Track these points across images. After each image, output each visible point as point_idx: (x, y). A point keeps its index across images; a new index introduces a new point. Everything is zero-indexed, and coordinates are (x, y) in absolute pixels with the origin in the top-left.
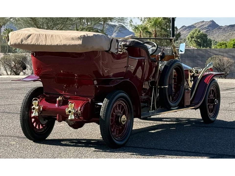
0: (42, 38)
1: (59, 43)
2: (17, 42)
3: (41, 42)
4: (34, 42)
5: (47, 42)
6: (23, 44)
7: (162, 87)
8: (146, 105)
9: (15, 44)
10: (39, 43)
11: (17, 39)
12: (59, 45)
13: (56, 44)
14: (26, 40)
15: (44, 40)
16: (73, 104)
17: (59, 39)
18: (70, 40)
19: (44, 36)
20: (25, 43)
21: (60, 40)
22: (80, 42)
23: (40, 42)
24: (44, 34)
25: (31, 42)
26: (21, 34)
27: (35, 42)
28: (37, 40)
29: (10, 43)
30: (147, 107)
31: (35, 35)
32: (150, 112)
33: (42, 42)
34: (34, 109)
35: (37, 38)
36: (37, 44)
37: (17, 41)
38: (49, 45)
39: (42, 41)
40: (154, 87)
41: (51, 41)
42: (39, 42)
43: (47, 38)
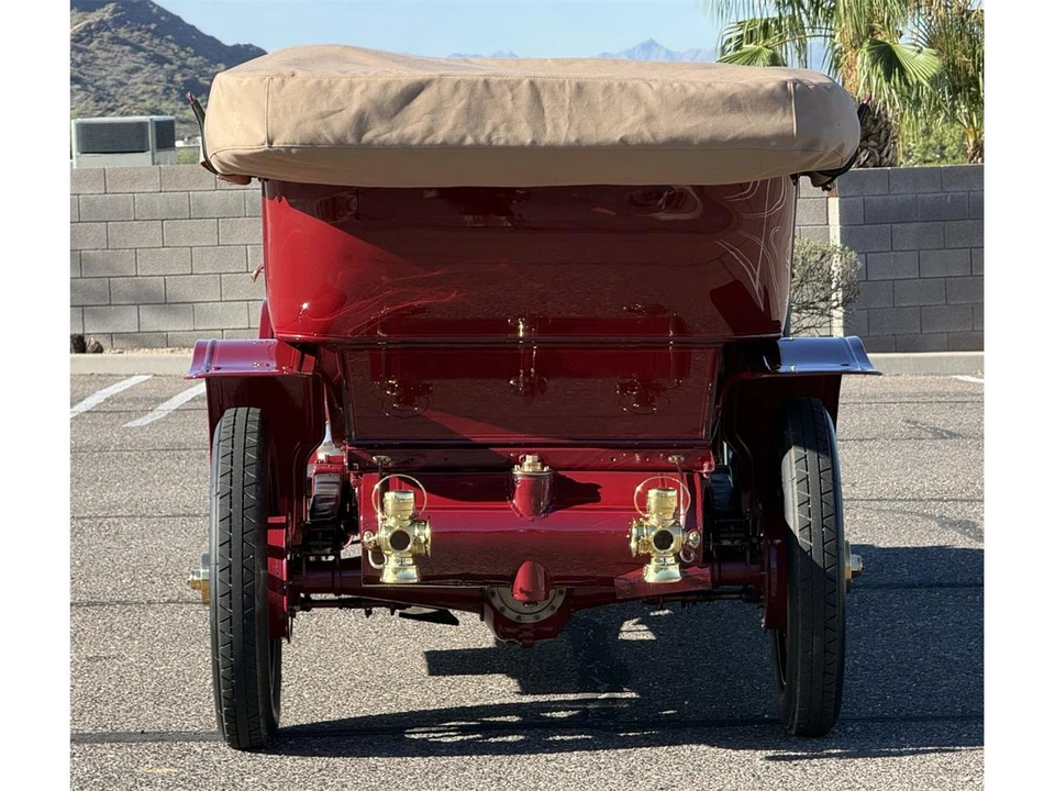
0: (509, 104)
1: (637, 129)
2: (324, 132)
3: (502, 128)
4: (455, 127)
5: (549, 129)
6: (369, 144)
9: (311, 144)
10: (489, 137)
11: (323, 116)
12: (633, 141)
13: (618, 138)
14: (393, 116)
15: (521, 115)
17: (636, 111)
18: (715, 114)
19: (524, 91)
20: (382, 139)
21: (642, 113)
22: (784, 121)
23: (495, 129)
24: (519, 82)
25: (431, 131)
26: (351, 86)
27: (461, 131)
28: (474, 113)
29: (270, 143)
31: (457, 86)
33: (509, 129)
35: (468, 108)
36: (476, 138)
37: (327, 126)
38: (562, 141)
39: (509, 122)
41: (576, 121)
42: (488, 129)
43: (547, 102)
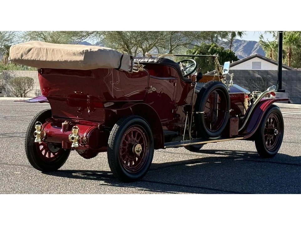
0: (43, 53)
1: (60, 58)
2: (16, 56)
3: (42, 57)
4: (35, 57)
5: (48, 58)
6: (23, 59)
7: (197, 113)
8: (177, 133)
9: (15, 59)
10: (40, 59)
11: (17, 54)
12: (60, 60)
13: (57, 60)
14: (27, 54)
15: (44, 55)
16: (77, 130)
17: (60, 54)
18: (71, 56)
19: (45, 50)
20: (25, 58)
22: (81, 58)
24: (45, 48)
25: (32, 57)
26: (22, 48)
27: (36, 57)
28: (38, 54)
29: (10, 58)
30: (179, 135)
31: (36, 49)
32: (181, 141)
34: (36, 134)
35: (37, 53)
36: (38, 59)
37: (17, 56)
38: (50, 60)
40: (187, 112)
41: (52, 56)
42: (40, 57)
43: (48, 53)
